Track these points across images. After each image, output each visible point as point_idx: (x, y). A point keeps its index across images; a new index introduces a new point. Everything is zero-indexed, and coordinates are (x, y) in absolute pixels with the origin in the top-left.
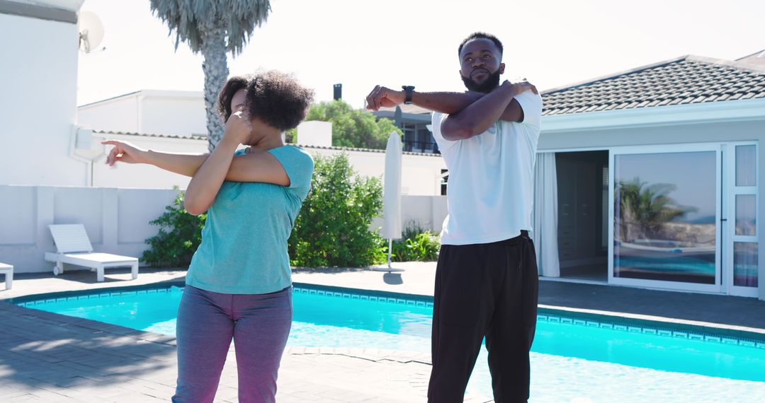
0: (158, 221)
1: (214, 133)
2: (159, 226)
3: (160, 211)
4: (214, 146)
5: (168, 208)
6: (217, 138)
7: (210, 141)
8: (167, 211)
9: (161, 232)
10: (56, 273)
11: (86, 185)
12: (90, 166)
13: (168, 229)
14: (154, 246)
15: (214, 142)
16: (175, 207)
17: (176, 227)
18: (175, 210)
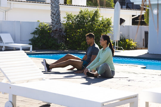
0: (33, 33)
1: (53, 2)
2: (33, 35)
3: (34, 29)
4: (53, 6)
5: (36, 28)
6: (54, 4)
7: (51, 5)
8: (36, 30)
9: (34, 37)
10: (3, 50)
11: (3, 20)
12: (4, 13)
13: (36, 36)
14: (32, 42)
15: (53, 5)
16: (38, 28)
17: (39, 35)
18: (39, 29)
